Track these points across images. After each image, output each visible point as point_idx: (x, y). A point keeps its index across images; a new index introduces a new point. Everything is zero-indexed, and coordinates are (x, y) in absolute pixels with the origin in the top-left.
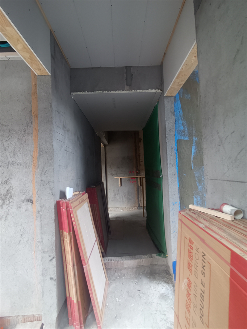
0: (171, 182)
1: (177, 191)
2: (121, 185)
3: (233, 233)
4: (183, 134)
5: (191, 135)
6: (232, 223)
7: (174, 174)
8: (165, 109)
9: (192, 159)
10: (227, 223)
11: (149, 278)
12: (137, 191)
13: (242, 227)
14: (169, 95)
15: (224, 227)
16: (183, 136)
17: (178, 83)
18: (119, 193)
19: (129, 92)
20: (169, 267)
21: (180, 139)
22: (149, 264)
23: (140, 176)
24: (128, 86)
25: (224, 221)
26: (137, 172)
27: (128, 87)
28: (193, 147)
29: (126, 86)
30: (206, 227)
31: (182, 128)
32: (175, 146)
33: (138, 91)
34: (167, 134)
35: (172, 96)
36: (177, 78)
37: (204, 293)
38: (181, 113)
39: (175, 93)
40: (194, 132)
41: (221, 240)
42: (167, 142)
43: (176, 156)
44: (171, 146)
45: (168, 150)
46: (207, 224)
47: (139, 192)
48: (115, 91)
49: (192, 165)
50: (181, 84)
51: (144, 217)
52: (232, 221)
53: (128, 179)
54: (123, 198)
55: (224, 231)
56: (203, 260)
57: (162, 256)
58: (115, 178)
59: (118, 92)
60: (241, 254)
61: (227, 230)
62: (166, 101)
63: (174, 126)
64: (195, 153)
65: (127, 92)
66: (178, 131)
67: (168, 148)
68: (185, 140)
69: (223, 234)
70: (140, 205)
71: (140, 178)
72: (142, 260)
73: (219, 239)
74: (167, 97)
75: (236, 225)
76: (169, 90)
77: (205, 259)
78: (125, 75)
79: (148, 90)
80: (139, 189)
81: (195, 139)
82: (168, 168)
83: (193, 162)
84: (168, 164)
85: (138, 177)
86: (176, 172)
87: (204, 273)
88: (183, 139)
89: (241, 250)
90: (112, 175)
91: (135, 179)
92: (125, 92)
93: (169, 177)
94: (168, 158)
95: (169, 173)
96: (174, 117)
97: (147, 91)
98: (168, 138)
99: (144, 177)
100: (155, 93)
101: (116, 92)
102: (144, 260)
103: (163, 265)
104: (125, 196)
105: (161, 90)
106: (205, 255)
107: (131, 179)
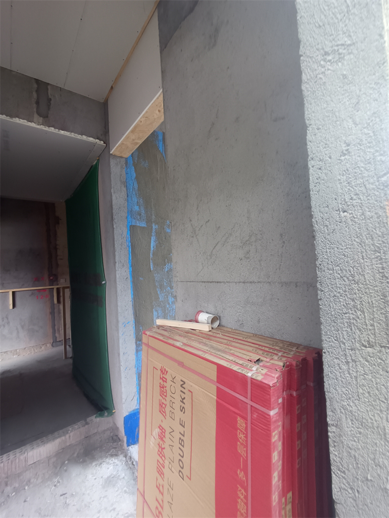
0: (122, 291)
1: (130, 304)
2: (14, 306)
3: (215, 344)
4: (139, 217)
5: (149, 221)
6: (210, 333)
7: (126, 278)
8: (110, 174)
9: (151, 256)
10: (205, 334)
11: (84, 461)
12: (51, 313)
13: (220, 336)
14: (118, 154)
15: (204, 340)
16: (138, 220)
17: (133, 140)
18: (8, 323)
19: (42, 127)
20: (117, 429)
21: (135, 224)
22: (83, 437)
23: (58, 285)
24: (41, 116)
25: (202, 333)
26: (51, 278)
27: (42, 118)
28: (152, 238)
29: (36, 116)
30: (185, 344)
31: (136, 208)
32: (127, 234)
33: (62, 132)
34: (114, 214)
35: (121, 157)
36: (132, 131)
37: (184, 436)
38: (136, 186)
39: (127, 154)
40: (153, 217)
41: (204, 356)
42: (114, 227)
43: (129, 250)
44: (122, 235)
45: (115, 239)
46: (185, 341)
47: (56, 315)
48: (11, 116)
49: (151, 264)
50: (137, 143)
51: (66, 357)
52: (210, 331)
53: (30, 293)
54: (18, 332)
55: (205, 344)
56: (181, 391)
57: (106, 414)
59: (17, 120)
60: (228, 365)
61: (207, 342)
62: (112, 162)
63: (126, 204)
64: (155, 247)
65: (38, 127)
66: (131, 212)
67: (116, 237)
68: (141, 227)
69: (205, 348)
70: (56, 338)
71: (58, 290)
72: (67, 436)
73: (203, 356)
74: (115, 156)
75: (214, 335)
76: (119, 146)
77: (184, 388)
78: (35, 95)
79: (82, 135)
80: (56, 310)
81: (154, 227)
82: (117, 269)
83: (152, 259)
84: (116, 263)
85: (53, 288)
86: (129, 274)
87: (183, 408)
88: (138, 225)
89: (227, 360)
92: (33, 125)
93: (118, 283)
94: (117, 253)
95: (117, 276)
96: (125, 189)
97: (79, 137)
98: (116, 221)
99: (67, 287)
100: (94, 144)
101: (14, 119)
102: (72, 434)
103: (108, 429)
104: (23, 327)
105: (104, 143)
106: (184, 383)
107: (38, 291)
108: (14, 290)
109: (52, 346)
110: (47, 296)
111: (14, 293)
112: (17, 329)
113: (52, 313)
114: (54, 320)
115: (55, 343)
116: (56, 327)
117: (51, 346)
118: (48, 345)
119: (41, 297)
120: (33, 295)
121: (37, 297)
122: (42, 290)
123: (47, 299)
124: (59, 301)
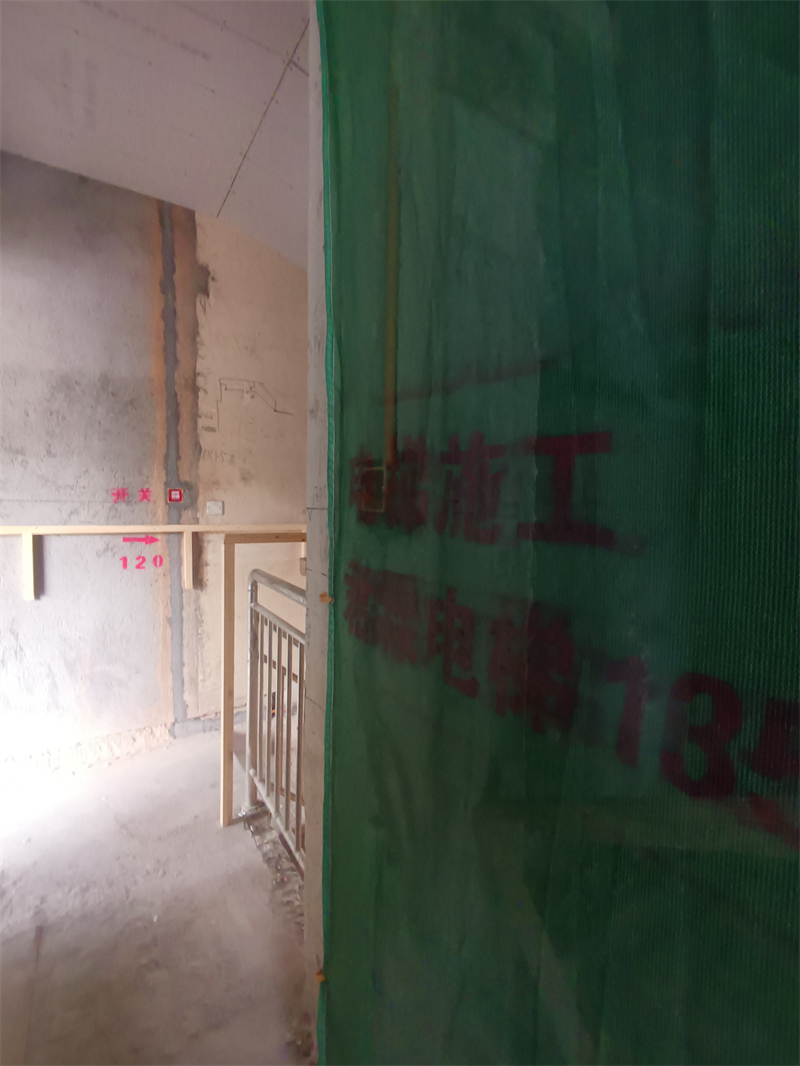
2: (39, 588)
12: (169, 621)
26: (176, 495)
47: (188, 627)
51: (230, 821)
53: (100, 544)
54: (54, 686)
70: (186, 708)
71: (197, 539)
80: (188, 612)
91: (158, 544)
104: (71, 668)
107: (125, 540)
108: (40, 530)
109: (172, 733)
110: (158, 561)
111: (39, 542)
112: (51, 674)
113: (175, 621)
114: (182, 644)
115: (182, 722)
116: (186, 670)
117: (167, 737)
118: (158, 731)
119: (138, 562)
120: (109, 553)
121: (125, 560)
122: (143, 536)
123: (160, 570)
124: (198, 581)
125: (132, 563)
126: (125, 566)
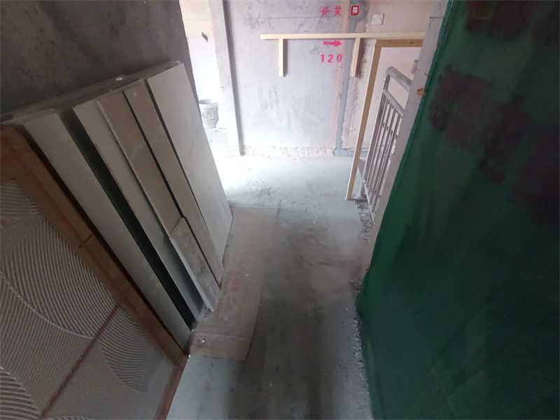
2: (286, 71)
12: (340, 95)
18: (277, 102)
23: (365, 31)
26: (355, 11)
51: (350, 199)
53: (312, 47)
58: (263, 37)
70: (342, 143)
71: (362, 40)
85: (354, 39)
90: (253, 22)
91: (341, 46)
104: (296, 112)
107: (325, 43)
108: (287, 36)
109: (334, 153)
110: (339, 57)
111: (285, 42)
112: (288, 115)
113: (343, 96)
114: (344, 110)
115: (338, 149)
116: (345, 124)
117: (332, 154)
118: (328, 151)
119: (329, 58)
120: (316, 52)
121: (323, 56)
122: (333, 41)
123: (340, 64)
124: (359, 73)
125: (327, 58)
126: (323, 60)
